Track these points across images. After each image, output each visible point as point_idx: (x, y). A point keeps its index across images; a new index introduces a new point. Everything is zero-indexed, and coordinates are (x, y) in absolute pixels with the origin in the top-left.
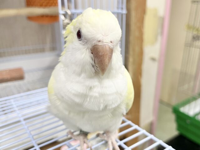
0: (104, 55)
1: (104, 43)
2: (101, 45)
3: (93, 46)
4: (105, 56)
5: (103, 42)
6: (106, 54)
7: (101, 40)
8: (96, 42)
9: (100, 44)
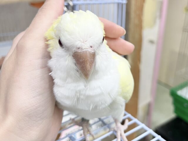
0: (84, 61)
1: (83, 50)
2: (81, 52)
3: (74, 53)
4: (85, 63)
5: (82, 48)
6: (86, 60)
7: (80, 47)
8: (75, 49)
9: (79, 51)
